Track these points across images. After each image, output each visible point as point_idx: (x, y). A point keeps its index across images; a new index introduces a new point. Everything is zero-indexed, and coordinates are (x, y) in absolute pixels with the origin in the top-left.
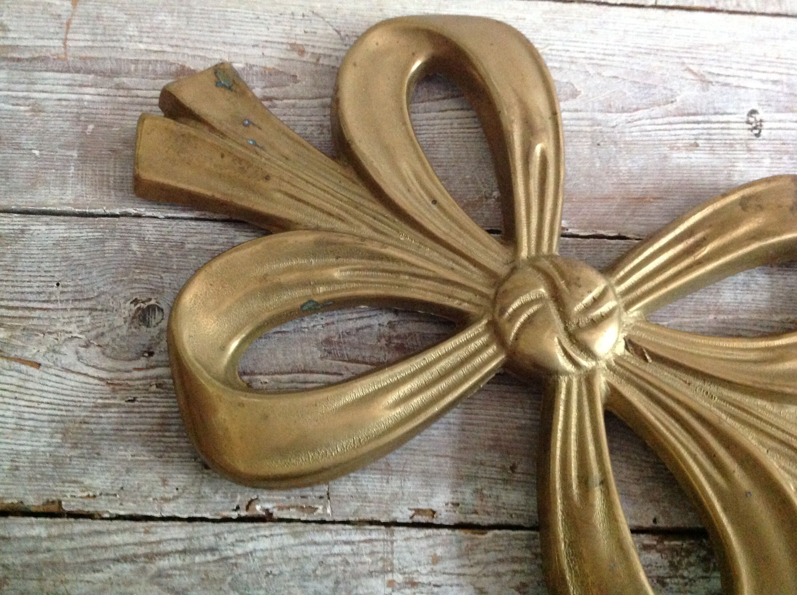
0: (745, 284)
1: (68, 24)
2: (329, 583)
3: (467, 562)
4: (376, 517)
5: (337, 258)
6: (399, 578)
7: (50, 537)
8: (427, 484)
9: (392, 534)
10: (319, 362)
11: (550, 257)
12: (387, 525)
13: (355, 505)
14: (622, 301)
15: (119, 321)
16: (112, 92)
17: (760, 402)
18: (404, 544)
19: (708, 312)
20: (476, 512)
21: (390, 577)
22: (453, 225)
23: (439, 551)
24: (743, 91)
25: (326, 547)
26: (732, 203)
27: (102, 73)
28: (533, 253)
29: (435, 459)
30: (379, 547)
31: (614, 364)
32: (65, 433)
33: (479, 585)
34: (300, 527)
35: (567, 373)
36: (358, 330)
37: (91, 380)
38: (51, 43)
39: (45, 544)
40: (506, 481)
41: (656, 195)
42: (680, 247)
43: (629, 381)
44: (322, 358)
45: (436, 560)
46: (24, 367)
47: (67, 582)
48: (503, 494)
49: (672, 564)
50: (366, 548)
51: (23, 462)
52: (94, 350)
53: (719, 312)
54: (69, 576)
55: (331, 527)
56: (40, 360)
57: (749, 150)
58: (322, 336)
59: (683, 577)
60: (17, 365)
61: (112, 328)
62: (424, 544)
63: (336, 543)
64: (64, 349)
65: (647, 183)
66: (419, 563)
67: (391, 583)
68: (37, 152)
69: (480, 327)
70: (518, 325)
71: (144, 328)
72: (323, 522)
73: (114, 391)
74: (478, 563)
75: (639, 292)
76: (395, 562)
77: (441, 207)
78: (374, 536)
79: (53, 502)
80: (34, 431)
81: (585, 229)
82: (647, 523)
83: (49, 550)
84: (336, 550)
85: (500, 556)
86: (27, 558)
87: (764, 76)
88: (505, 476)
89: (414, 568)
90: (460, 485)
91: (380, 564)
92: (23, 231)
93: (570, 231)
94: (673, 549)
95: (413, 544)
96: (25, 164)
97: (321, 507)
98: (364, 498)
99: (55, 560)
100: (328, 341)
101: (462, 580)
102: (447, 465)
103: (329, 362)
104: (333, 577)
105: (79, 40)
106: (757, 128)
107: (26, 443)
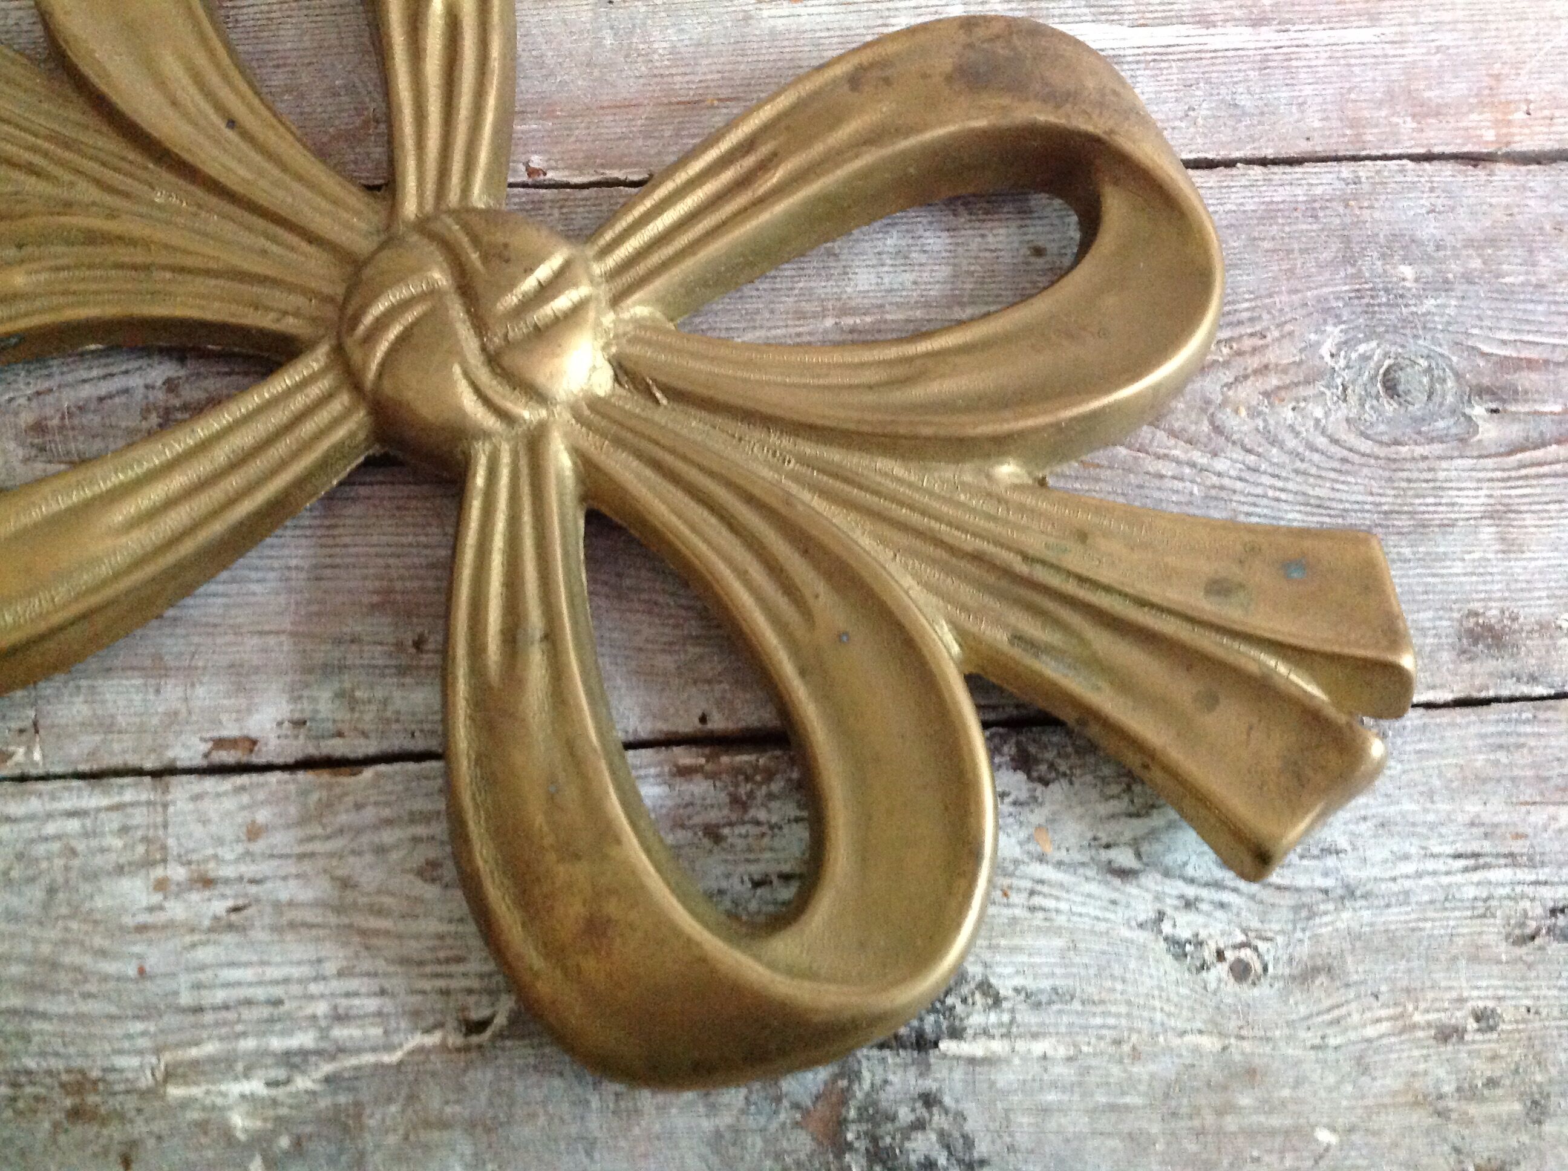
0: (900, 253)
2: (37, 893)
3: (319, 831)
4: (133, 761)
5: (20, 246)
6: (178, 873)
8: (240, 689)
9: (166, 790)
12: (157, 774)
13: (89, 741)
14: (604, 292)
17: (882, 463)
18: (191, 806)
19: (823, 314)
20: (340, 734)
21: (159, 872)
22: (268, 166)
23: (262, 816)
25: (29, 825)
26: (834, 81)
28: (429, 207)
29: (255, 640)
30: (139, 817)
31: (587, 412)
33: (339, 873)
35: (486, 435)
36: (101, 399)
40: (402, 671)
41: (725, 93)
42: (727, 176)
43: (618, 442)
44: (26, 460)
45: (254, 832)
48: (397, 694)
49: (735, 801)
50: (114, 821)
53: (844, 311)
55: (41, 786)
58: (27, 418)
59: (758, 823)
62: (229, 804)
63: (50, 816)
65: (707, 71)
66: (220, 841)
67: (161, 885)
69: (314, 362)
70: (382, 347)
72: (23, 779)
74: (341, 831)
75: (641, 269)
76: (171, 842)
77: (247, 136)
78: (128, 796)
81: (580, 169)
82: (687, 724)
84: (51, 828)
85: (386, 812)
88: (404, 660)
89: (210, 851)
90: (307, 685)
91: (141, 849)
93: (551, 175)
94: (736, 771)
95: (209, 806)
97: (21, 751)
98: (108, 727)
100: (39, 427)
101: (307, 866)
102: (283, 650)
103: (39, 467)
104: (45, 881)
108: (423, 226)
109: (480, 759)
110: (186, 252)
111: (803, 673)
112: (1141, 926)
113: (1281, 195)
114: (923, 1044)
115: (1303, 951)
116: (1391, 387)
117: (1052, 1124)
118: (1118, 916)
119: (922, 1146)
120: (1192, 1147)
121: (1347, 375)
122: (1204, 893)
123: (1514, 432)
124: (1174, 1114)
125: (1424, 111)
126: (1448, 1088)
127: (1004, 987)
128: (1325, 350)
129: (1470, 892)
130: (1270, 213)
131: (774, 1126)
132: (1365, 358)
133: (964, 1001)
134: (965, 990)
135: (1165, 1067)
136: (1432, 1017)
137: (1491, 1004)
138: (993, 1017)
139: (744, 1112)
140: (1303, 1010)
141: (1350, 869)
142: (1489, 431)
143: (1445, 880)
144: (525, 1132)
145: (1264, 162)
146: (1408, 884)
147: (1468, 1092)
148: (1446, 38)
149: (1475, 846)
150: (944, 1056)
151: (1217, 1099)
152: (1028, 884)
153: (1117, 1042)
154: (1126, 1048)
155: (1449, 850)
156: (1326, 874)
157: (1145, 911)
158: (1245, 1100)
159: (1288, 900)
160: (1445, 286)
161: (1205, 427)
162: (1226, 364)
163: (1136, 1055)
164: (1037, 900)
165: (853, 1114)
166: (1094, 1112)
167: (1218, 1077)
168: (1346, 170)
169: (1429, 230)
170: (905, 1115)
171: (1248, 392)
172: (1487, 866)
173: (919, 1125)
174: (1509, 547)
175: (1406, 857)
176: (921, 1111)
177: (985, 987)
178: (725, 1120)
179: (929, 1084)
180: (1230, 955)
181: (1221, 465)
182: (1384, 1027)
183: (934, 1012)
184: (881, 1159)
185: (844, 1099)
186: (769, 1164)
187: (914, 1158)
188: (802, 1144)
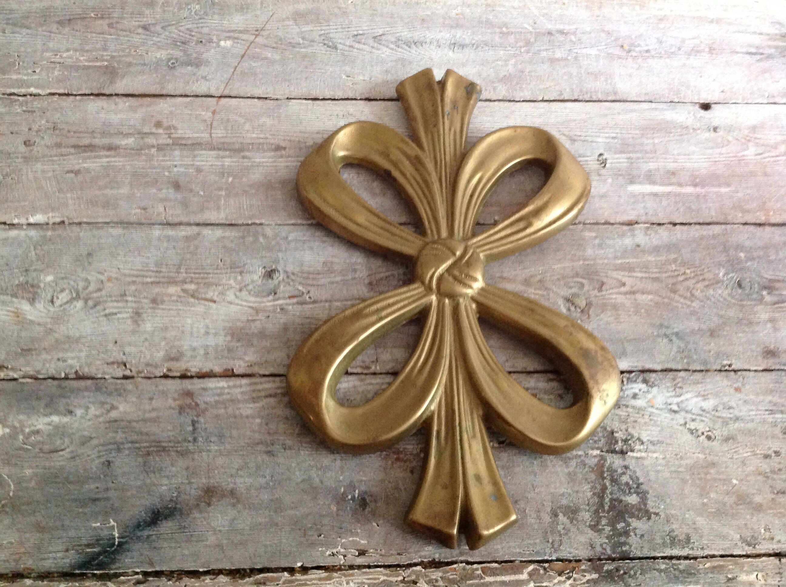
1: (211, 125)
7: (229, 387)
10: (367, 294)
13: (392, 365)
15: (256, 277)
16: (241, 160)
19: (579, 260)
24: (594, 144)
25: (378, 386)
27: (235, 151)
32: (232, 335)
34: (363, 377)
36: (387, 277)
37: (245, 308)
38: (203, 135)
39: (226, 391)
44: (368, 292)
46: (206, 303)
47: (240, 408)
49: (564, 388)
51: (210, 350)
52: (244, 293)
53: (585, 260)
54: (241, 406)
55: (379, 376)
56: (215, 298)
57: (599, 175)
58: (367, 281)
60: (203, 302)
61: (253, 281)
63: (383, 384)
64: (228, 293)
68: (202, 193)
71: (270, 281)
72: (375, 374)
73: (257, 313)
79: (229, 370)
80: (215, 335)
83: (229, 393)
84: (383, 386)
86: (217, 398)
87: (607, 135)
92: (198, 234)
96: (196, 199)
97: (373, 367)
98: (396, 361)
99: (233, 398)
100: (371, 283)
103: (372, 294)
105: (219, 133)
106: (604, 163)
107: (211, 341)
112: (681, 425)
113: (705, 233)
114: (623, 453)
115: (725, 433)
116: (740, 285)
117: (660, 475)
118: (674, 422)
119: (625, 479)
120: (699, 482)
121: (727, 282)
122: (698, 418)
123: (775, 299)
124: (693, 474)
125: (744, 211)
126: (768, 471)
127: (645, 440)
128: (721, 275)
129: (770, 420)
130: (702, 238)
131: (584, 471)
132: (732, 278)
133: (634, 442)
134: (634, 440)
135: (689, 462)
136: (762, 452)
137: (778, 449)
138: (642, 447)
139: (576, 467)
140: (726, 449)
141: (737, 413)
142: (768, 298)
143: (763, 417)
144: (517, 469)
145: (700, 224)
146: (754, 417)
147: (773, 472)
148: (749, 191)
149: (771, 408)
150: (629, 456)
151: (705, 470)
152: (648, 413)
153: (676, 455)
154: (679, 457)
155: (764, 409)
156: (731, 414)
157: (682, 422)
158: (712, 471)
159: (720, 420)
160: (753, 259)
161: (689, 294)
162: (694, 278)
163: (681, 458)
164: (651, 417)
165: (605, 469)
166: (671, 472)
167: (704, 465)
168: (723, 227)
169: (748, 244)
170: (620, 471)
171: (700, 285)
172: (774, 413)
173: (624, 473)
174: (776, 329)
175: (752, 410)
176: (624, 470)
177: (639, 439)
178: (571, 469)
179: (626, 463)
180: (706, 434)
181: (694, 304)
182: (749, 454)
183: (625, 444)
184: (614, 481)
185: (603, 466)
186: (584, 481)
187: (623, 482)
188: (593, 476)
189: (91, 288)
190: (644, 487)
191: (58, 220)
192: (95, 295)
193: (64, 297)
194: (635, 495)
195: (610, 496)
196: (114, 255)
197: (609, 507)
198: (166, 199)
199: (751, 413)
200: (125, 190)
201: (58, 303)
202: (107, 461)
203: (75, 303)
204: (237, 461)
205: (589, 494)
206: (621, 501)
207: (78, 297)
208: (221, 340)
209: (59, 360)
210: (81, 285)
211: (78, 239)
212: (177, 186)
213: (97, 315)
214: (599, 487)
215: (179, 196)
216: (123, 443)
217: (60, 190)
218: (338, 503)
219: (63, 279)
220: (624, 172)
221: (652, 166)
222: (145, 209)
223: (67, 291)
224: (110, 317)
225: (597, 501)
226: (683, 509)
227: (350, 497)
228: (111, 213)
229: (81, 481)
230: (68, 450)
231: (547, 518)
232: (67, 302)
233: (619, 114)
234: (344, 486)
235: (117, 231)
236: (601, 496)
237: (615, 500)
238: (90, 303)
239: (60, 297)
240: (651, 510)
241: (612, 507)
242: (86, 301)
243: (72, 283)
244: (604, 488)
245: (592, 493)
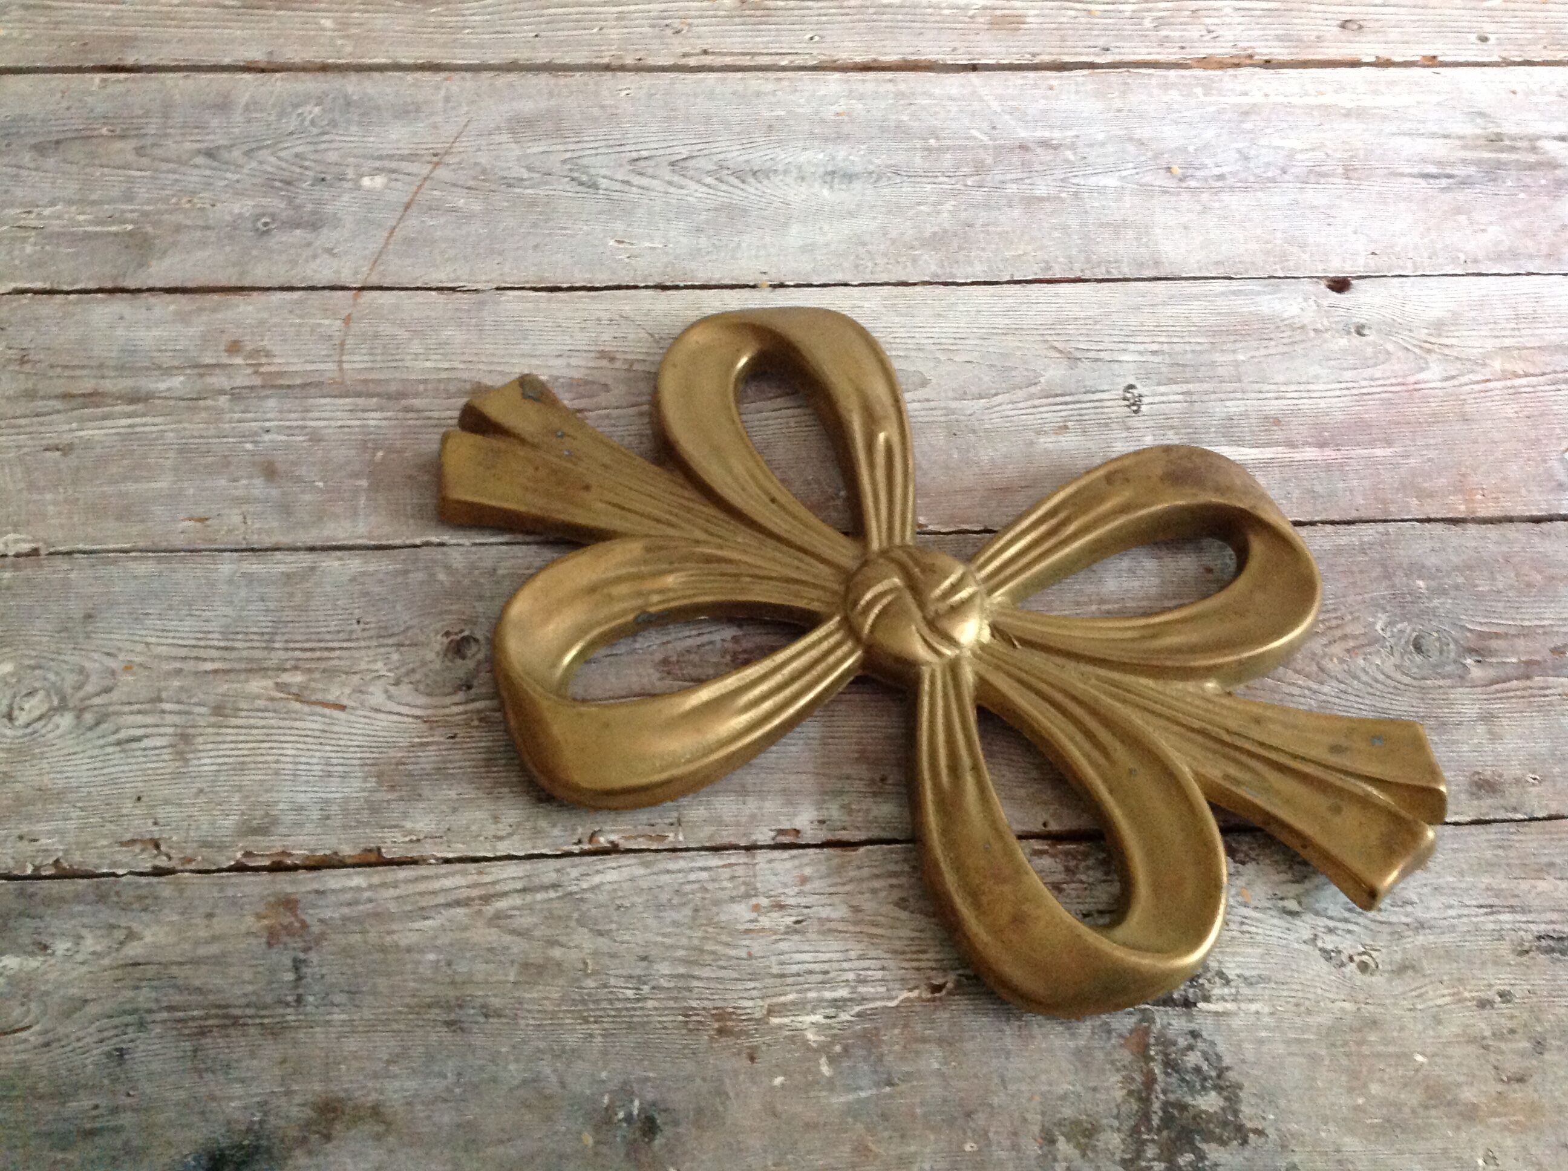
0: (1130, 570)
1: (342, 344)
2: (688, 911)
3: (839, 880)
4: (734, 840)
5: (671, 563)
6: (764, 902)
7: (371, 887)
8: (789, 803)
9: (754, 857)
10: (658, 683)
11: (904, 547)
12: (747, 848)
13: (708, 830)
14: (983, 588)
15: (430, 656)
16: (401, 415)
17: (1144, 681)
18: (768, 866)
19: (1091, 602)
20: (844, 829)
21: (754, 901)
22: (795, 523)
23: (808, 871)
24: (1116, 366)
25: (680, 875)
26: (1098, 479)
27: (389, 397)
28: (885, 544)
29: (794, 777)
30: (740, 871)
31: (979, 652)
32: (380, 776)
33: (855, 903)
34: (650, 857)
35: (928, 663)
36: (699, 646)
37: (406, 719)
38: (322, 367)
39: (367, 894)
40: (875, 794)
43: (998, 668)
44: (661, 679)
45: (804, 880)
46: (327, 711)
47: (393, 932)
48: (874, 807)
49: (1068, 870)
50: (726, 873)
51: (335, 808)
52: (405, 688)
53: (1102, 602)
54: (394, 927)
55: (684, 854)
56: (345, 702)
57: (1126, 428)
58: (658, 657)
59: (1082, 882)
60: (319, 709)
61: (424, 664)
62: (789, 865)
63: (692, 870)
64: (371, 689)
65: (1012, 471)
66: (785, 885)
67: (756, 908)
68: (321, 484)
69: (832, 624)
70: (872, 617)
71: (459, 662)
72: (674, 850)
73: (431, 729)
74: (851, 881)
75: (1002, 576)
76: (759, 885)
77: (783, 507)
78: (733, 860)
79: (370, 851)
80: (344, 776)
81: (947, 524)
82: (1037, 827)
83: (370, 901)
84: (693, 877)
85: (875, 871)
86: (346, 910)
87: (1141, 347)
88: (875, 789)
89: (781, 891)
90: (824, 801)
91: (743, 888)
92: (313, 569)
93: (931, 528)
94: (1067, 853)
95: (777, 866)
96: (307, 497)
97: (671, 835)
98: (719, 822)
99: (379, 910)
100: (665, 661)
101: (836, 899)
102: (809, 782)
103: (668, 682)
104: (691, 905)
105: (357, 362)
106: (1135, 405)
107: (336, 790)
108: (884, 553)
109: (945, 832)
110: (760, 567)
111: (1111, 791)
112: (1305, 942)
113: (1344, 541)
114: (1188, 1004)
115: (1398, 957)
116: (1418, 648)
117: (1265, 1049)
118: (1292, 936)
119: (1193, 1059)
120: (1345, 1062)
121: (1392, 640)
122: (1340, 925)
123: (1491, 673)
124: (1333, 1045)
125: (1424, 495)
126: (1487, 1033)
127: (1231, 974)
128: (1378, 627)
129: (1491, 926)
130: (1339, 551)
131: (1109, 1046)
132: (1402, 631)
133: (1209, 981)
134: (1209, 975)
135: (1325, 1019)
136: (1474, 994)
137: (1508, 988)
138: (1226, 991)
139: (1091, 1038)
140: (1400, 989)
141: (1419, 913)
142: (1477, 672)
143: (1475, 920)
144: (969, 1046)
145: (1333, 523)
146: (1455, 921)
147: (1498, 1036)
148: (1432, 454)
149: (1490, 902)
150: (1200, 1011)
151: (1357, 1036)
152: (1239, 919)
153: (1297, 1005)
154: (1303, 1009)
155: (1474, 903)
156: (1407, 915)
157: (1307, 934)
158: (1373, 1037)
159: (1386, 929)
160: (1444, 592)
161: (1315, 668)
162: (1323, 634)
163: (1309, 1012)
164: (1245, 928)
165: (1152, 1041)
166: (1288, 1042)
167: (1356, 1024)
168: (1380, 527)
169: (1432, 560)
170: (1182, 1042)
171: (1337, 649)
172: (1499, 912)
173: (1191, 1048)
174: (1494, 737)
175: (1451, 907)
176: (1191, 1041)
177: (1221, 974)
178: (1082, 1042)
179: (1193, 1026)
180: (1356, 958)
181: (1326, 689)
182: (1448, 999)
183: (1192, 986)
184: (1170, 1065)
185: (1147, 1032)
186: (1108, 1066)
187: (1190, 1065)
188: (1125, 1056)
189: (89, 688)
190: (1231, 1075)
191: (26, 547)
192: (97, 701)
193: (35, 706)
194: (1213, 1094)
195: (1162, 1096)
196: (137, 618)
197: (1161, 1119)
198: (247, 500)
199: (1451, 912)
200: (163, 484)
201: (22, 718)
202: (117, 1050)
203: (57, 719)
204: (386, 1045)
205: (1119, 1094)
206: (1183, 1107)
207: (62, 708)
208: (356, 788)
209: (21, 838)
210: (71, 679)
211: (66, 584)
212: (270, 472)
213: (101, 742)
214: (1139, 1078)
215: (275, 492)
216: (150, 1011)
217: (32, 486)
218: (597, 1129)
219: (33, 668)
220: (1176, 422)
221: (1233, 407)
222: (202, 520)
223: (41, 694)
224: (127, 746)
225: (1135, 1107)
226: (1314, 1119)
227: (621, 1115)
228: (135, 530)
229: (61, 1095)
230: (36, 1028)
231: (1033, 1149)
232: (40, 718)
233: (1164, 304)
234: (610, 1092)
235: (144, 568)
236: (1143, 1095)
237: (1173, 1105)
238: (89, 718)
239: (27, 706)
240: (1249, 1125)
241: (1167, 1121)
242: (80, 712)
243: (52, 676)
244: (1150, 1081)
245: (1125, 1092)
